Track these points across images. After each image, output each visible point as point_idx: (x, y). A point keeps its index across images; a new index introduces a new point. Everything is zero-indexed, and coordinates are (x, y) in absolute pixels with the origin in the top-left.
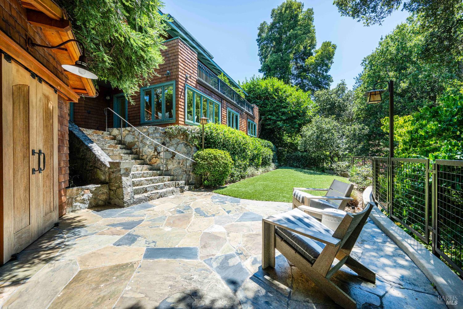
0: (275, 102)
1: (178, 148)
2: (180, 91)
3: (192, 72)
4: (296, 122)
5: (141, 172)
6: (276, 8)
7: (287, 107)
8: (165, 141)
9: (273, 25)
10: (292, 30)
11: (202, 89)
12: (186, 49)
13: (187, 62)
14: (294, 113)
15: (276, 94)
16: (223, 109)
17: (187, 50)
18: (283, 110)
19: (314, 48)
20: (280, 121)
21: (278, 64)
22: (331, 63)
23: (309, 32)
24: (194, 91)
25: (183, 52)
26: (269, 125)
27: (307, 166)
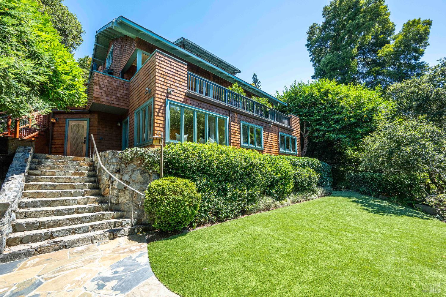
0: (324, 108)
1: (133, 175)
2: (157, 108)
3: (178, 85)
4: (356, 131)
5: (85, 206)
6: (328, 4)
7: (342, 112)
8: (121, 168)
9: (327, 24)
10: (350, 21)
11: (195, 103)
12: (169, 61)
13: (169, 75)
14: (352, 119)
15: (325, 98)
16: (231, 123)
17: (169, 63)
18: (335, 117)
19: (391, 34)
20: (331, 131)
21: (334, 65)
22: (425, 46)
23: (379, 15)
24: (182, 107)
25: (163, 64)
26: (317, 137)
27: (381, 193)
